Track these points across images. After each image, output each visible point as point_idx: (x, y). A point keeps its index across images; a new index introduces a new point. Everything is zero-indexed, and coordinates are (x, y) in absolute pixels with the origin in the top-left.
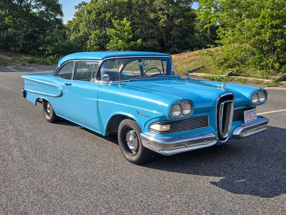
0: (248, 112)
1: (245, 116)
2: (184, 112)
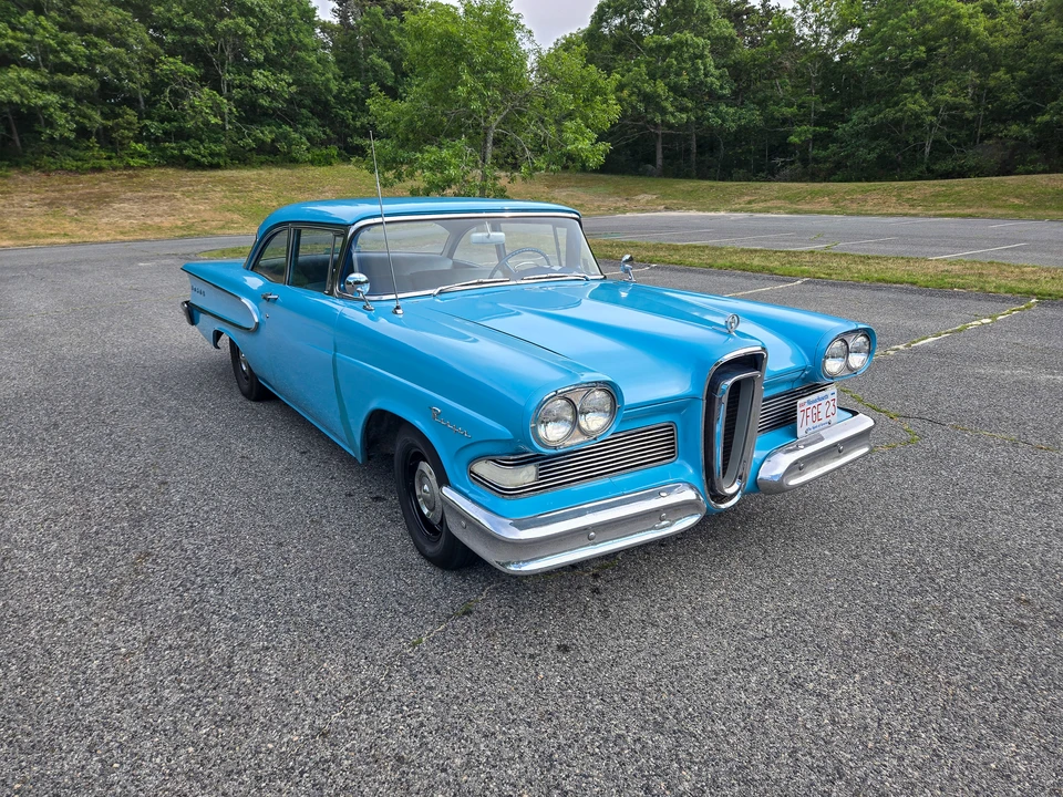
0: (809, 402)
1: (799, 416)
2: (582, 423)
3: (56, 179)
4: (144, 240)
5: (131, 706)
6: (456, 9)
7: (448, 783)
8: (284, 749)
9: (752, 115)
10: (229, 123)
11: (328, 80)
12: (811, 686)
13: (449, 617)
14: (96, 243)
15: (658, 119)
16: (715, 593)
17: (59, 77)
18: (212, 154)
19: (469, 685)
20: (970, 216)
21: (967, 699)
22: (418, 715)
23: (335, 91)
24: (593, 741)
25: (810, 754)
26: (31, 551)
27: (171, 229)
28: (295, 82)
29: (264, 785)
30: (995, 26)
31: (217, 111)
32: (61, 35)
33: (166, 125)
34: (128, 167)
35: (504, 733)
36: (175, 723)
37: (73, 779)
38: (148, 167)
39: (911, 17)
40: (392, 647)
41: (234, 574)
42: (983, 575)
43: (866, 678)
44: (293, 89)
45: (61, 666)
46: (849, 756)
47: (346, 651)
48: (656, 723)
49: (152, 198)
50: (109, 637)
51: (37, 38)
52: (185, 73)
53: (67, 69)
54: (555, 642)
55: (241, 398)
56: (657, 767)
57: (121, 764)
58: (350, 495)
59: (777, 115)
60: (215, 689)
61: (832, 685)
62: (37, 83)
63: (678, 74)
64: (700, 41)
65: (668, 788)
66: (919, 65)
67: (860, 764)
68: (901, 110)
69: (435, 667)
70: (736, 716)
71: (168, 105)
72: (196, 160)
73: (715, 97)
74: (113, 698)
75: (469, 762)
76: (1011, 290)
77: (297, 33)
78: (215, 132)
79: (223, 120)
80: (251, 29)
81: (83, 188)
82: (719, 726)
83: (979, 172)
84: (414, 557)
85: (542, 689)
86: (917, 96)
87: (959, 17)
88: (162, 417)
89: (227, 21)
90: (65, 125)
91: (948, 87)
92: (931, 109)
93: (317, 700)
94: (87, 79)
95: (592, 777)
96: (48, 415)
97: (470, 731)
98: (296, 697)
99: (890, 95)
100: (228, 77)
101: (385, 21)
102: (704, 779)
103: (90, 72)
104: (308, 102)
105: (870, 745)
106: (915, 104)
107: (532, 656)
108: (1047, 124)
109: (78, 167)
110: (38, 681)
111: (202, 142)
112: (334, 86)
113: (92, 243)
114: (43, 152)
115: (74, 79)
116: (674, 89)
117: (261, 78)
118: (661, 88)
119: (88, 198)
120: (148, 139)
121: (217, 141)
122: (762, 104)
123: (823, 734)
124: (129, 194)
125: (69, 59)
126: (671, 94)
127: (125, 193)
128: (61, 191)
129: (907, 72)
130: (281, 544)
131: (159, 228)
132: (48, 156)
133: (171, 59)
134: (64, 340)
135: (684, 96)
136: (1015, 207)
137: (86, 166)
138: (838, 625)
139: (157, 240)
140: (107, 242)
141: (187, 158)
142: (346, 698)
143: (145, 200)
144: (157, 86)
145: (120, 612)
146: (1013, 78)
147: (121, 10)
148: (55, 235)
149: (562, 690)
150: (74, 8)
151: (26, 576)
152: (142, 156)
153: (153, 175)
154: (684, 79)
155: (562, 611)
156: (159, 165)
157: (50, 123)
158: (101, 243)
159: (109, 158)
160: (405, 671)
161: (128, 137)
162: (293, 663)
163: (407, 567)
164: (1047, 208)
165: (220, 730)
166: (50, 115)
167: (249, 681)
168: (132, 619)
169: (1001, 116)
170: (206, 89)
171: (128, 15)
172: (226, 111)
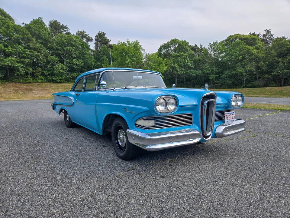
0: (228, 114)
1: (226, 117)
2: (168, 107)
3: (18, 85)
4: (40, 100)
5: (32, 190)
6: (126, 44)
7: (131, 207)
8: (79, 199)
9: (200, 72)
10: (66, 72)
11: (92, 62)
12: (238, 185)
13: (128, 170)
14: (27, 100)
15: (176, 73)
16: (205, 166)
17: (22, 59)
18: (60, 80)
19: (135, 185)
20: (258, 97)
21: (285, 188)
22: (120, 191)
23: (94, 65)
24: (174, 197)
25: (241, 200)
26: (4, 157)
27: (47, 97)
28: (83, 62)
29: (73, 208)
30: (259, 52)
31: (63, 68)
32: (24, 49)
33: (49, 72)
34: (38, 82)
35: (147, 195)
36: (46, 194)
37: (13, 207)
38: (43, 82)
39: (238, 49)
40: (111, 177)
41: (64, 162)
42: (281, 162)
43: (254, 184)
44: (83, 64)
45: (11, 181)
46: (253, 201)
47: (97, 178)
48: (192, 193)
49: (43, 90)
50: (26, 175)
51: (18, 50)
52: (55, 59)
53: (24, 58)
54: (160, 176)
55: (66, 127)
56: (195, 203)
57: (28, 203)
58: (97, 146)
59: (206, 72)
60: (58, 186)
61: (244, 185)
62: (16, 61)
63: (180, 62)
64: (186, 55)
65: (199, 208)
66: (241, 61)
67: (256, 202)
68: (237, 71)
69: (124, 181)
70: (217, 192)
71: (50, 67)
72: (56, 81)
73: (190, 68)
74: (26, 188)
75: (136, 202)
76: (273, 109)
77: (85, 51)
78: (61, 74)
79: (64, 71)
80: (73, 50)
81: (25, 87)
82: (212, 194)
83: (259, 86)
84: (117, 158)
85: (157, 186)
86: (241, 68)
87: (250, 49)
88: (44, 131)
89: (67, 48)
90: (22, 71)
91: (249, 66)
92: (245, 71)
93: (89, 188)
94: (29, 60)
95: (175, 205)
96: (11, 130)
97: (136, 195)
98: (83, 188)
99: (234, 68)
100: (66, 61)
101: (107, 49)
102: (210, 206)
103: (31, 59)
104: (86, 67)
105: (258, 198)
106: (240, 70)
107: (153, 179)
108: (275, 75)
109: (24, 82)
110: (4, 185)
111: (58, 76)
112: (93, 64)
113: (26, 100)
114: (15, 78)
115: (26, 60)
116: (180, 66)
117: (75, 61)
118: (176, 65)
119: (26, 90)
120: (44, 75)
121: (62, 76)
122: (202, 70)
123: (244, 196)
124: (37, 89)
125: (25, 55)
126: (179, 67)
127: (36, 88)
128: (19, 88)
129: (238, 62)
130: (77, 156)
131: (44, 97)
132: (17, 79)
133: (52, 56)
134: (17, 117)
135: (182, 67)
136: (269, 95)
137: (26, 82)
138: (243, 172)
139: (43, 100)
140: (30, 100)
141: (54, 80)
142: (98, 188)
143: (41, 90)
144: (48, 62)
145: (30, 170)
146: (265, 64)
147: (40, 44)
148: (16, 98)
149: (163, 186)
150: (28, 43)
151: (2, 162)
152: (42, 79)
153: (44, 84)
154: (182, 63)
155: (161, 169)
156: (46, 82)
157: (18, 71)
158: (28, 100)
159: (33, 80)
160: (116, 182)
161: (38, 75)
162: (82, 180)
163: (114, 160)
164: (277, 95)
165: (59, 195)
166: (18, 69)
167: (68, 184)
168: (33, 171)
169: (263, 73)
170: (60, 64)
171: (42, 45)
172: (65, 69)
